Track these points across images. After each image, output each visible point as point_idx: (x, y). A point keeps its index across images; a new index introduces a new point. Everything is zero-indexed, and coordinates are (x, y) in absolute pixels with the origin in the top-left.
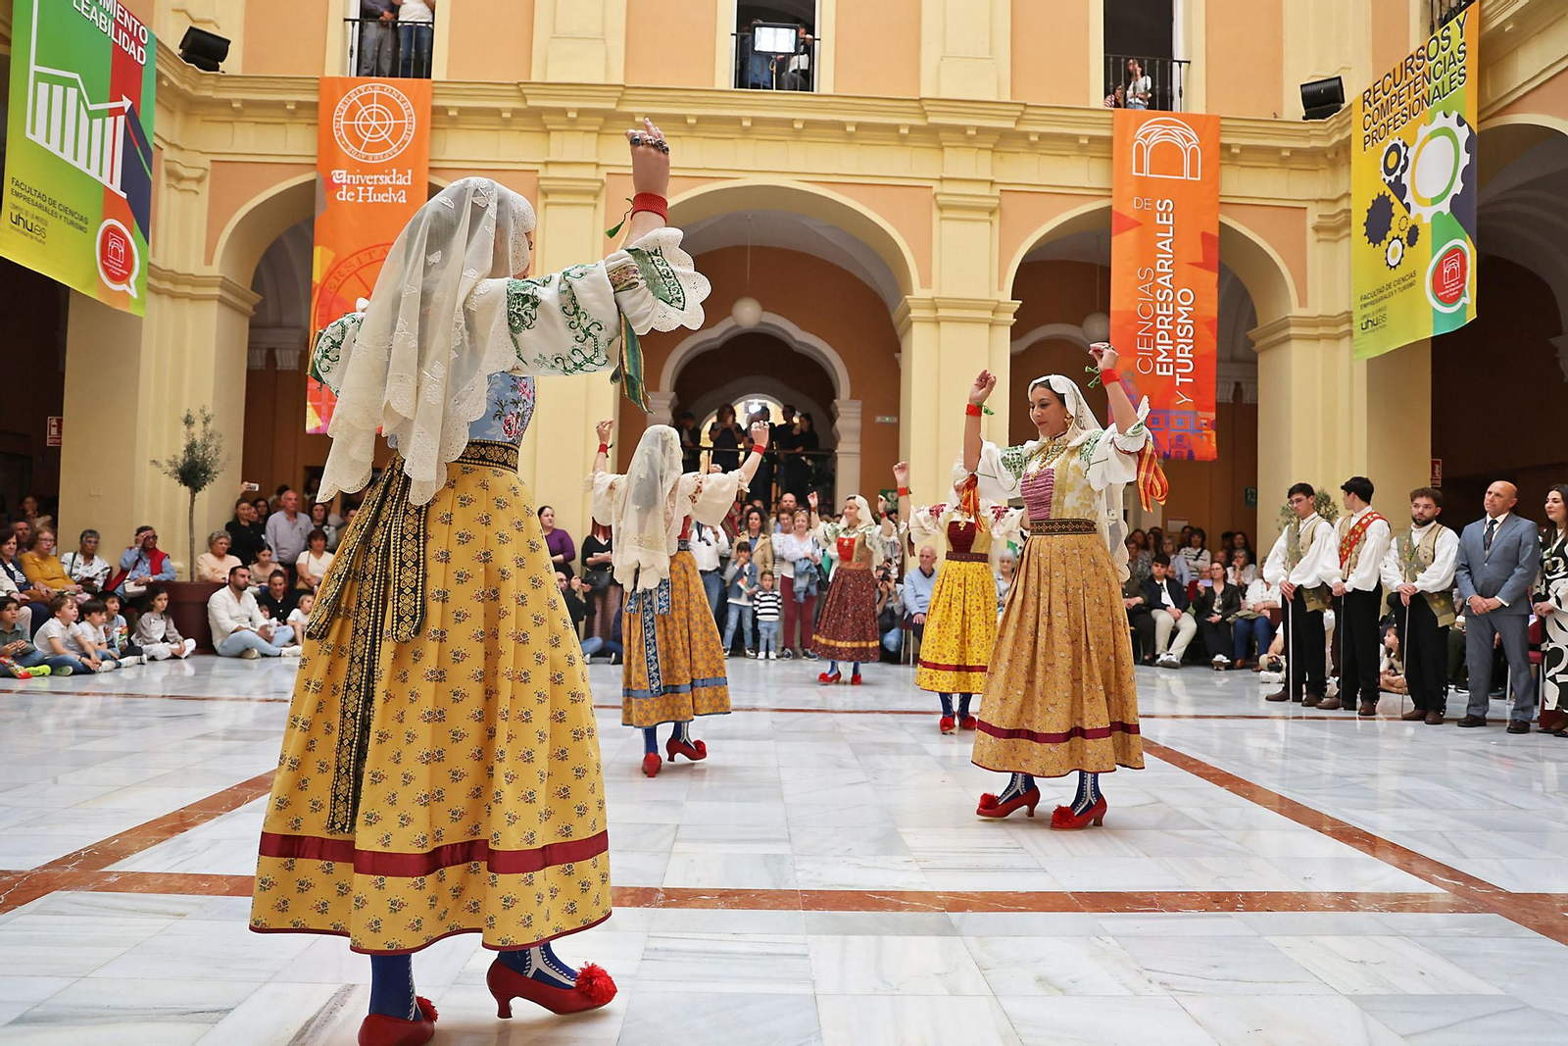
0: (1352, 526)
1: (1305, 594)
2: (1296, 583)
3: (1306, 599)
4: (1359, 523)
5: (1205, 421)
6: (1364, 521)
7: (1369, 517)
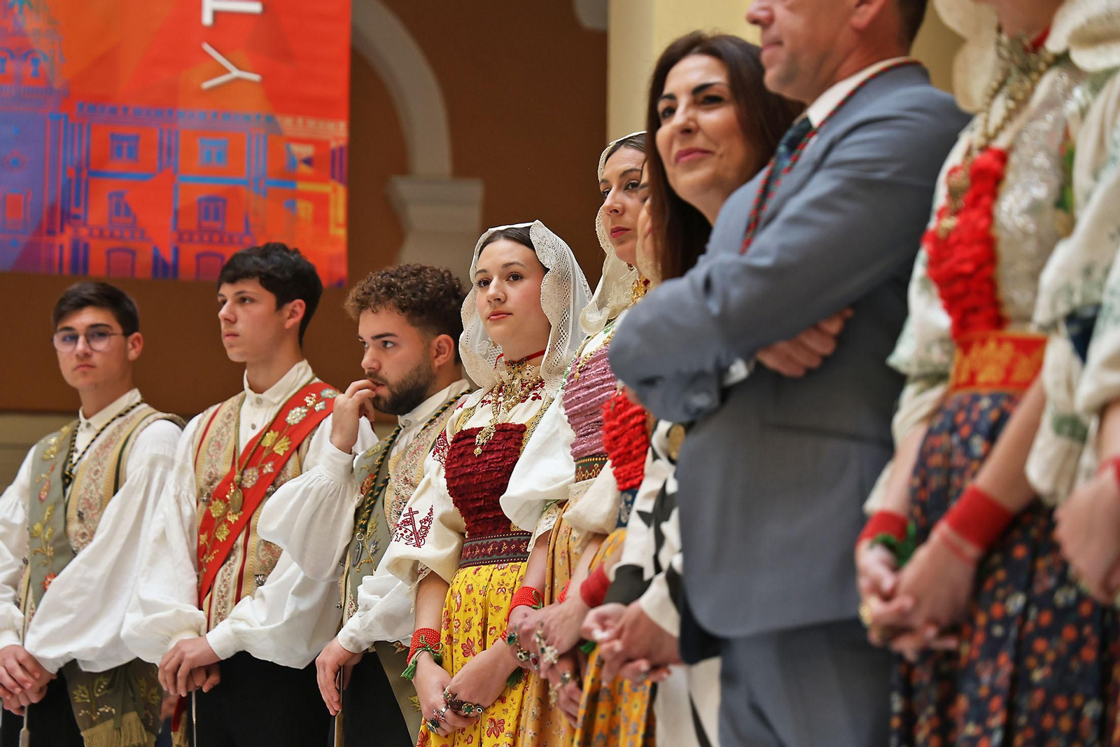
0: (247, 436)
1: (79, 695)
2: (53, 654)
3: (80, 714)
4: (278, 423)
5: (307, 151)
6: (295, 416)
7: (309, 401)
